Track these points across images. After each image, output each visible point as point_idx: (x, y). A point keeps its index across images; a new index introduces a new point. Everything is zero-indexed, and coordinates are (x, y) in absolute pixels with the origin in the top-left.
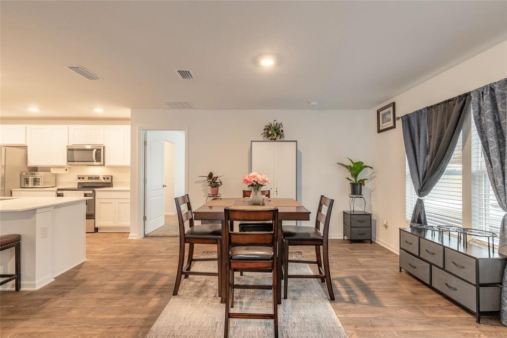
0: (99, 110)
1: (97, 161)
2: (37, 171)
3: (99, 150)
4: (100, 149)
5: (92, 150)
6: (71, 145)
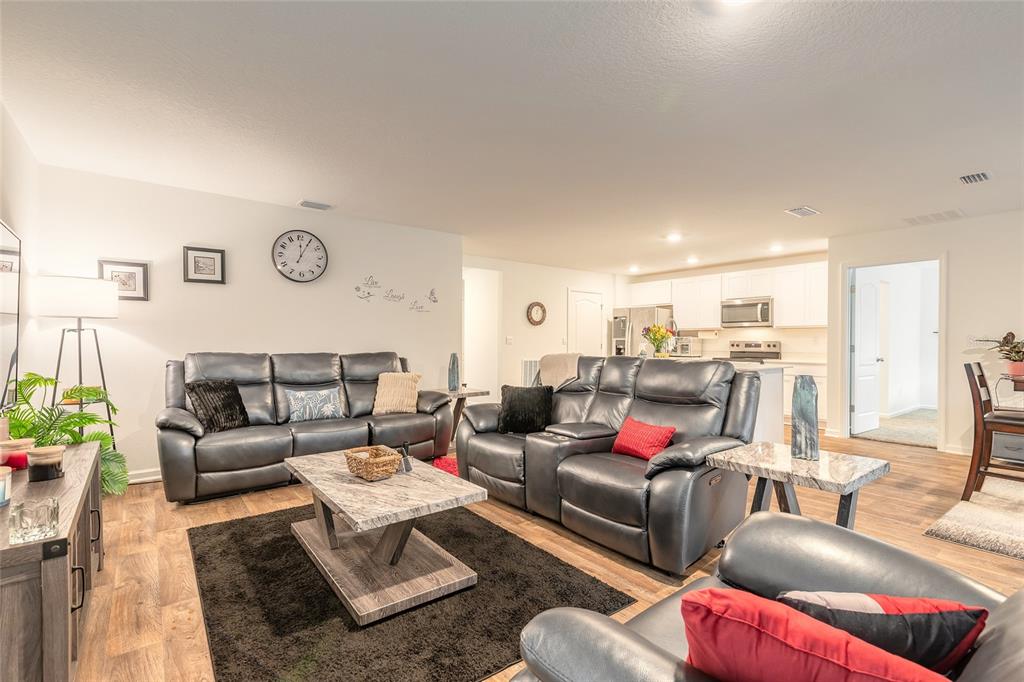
0: (776, 248)
1: (763, 321)
5: (756, 305)
6: (725, 301)
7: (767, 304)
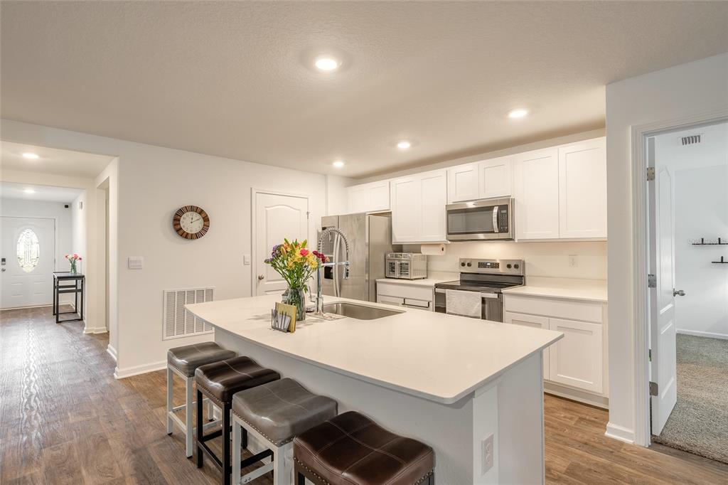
1: (500, 231)
2: (402, 252)
3: (504, 208)
4: (507, 205)
5: (491, 208)
6: (451, 204)
7: (506, 207)
